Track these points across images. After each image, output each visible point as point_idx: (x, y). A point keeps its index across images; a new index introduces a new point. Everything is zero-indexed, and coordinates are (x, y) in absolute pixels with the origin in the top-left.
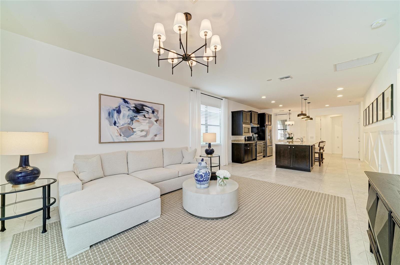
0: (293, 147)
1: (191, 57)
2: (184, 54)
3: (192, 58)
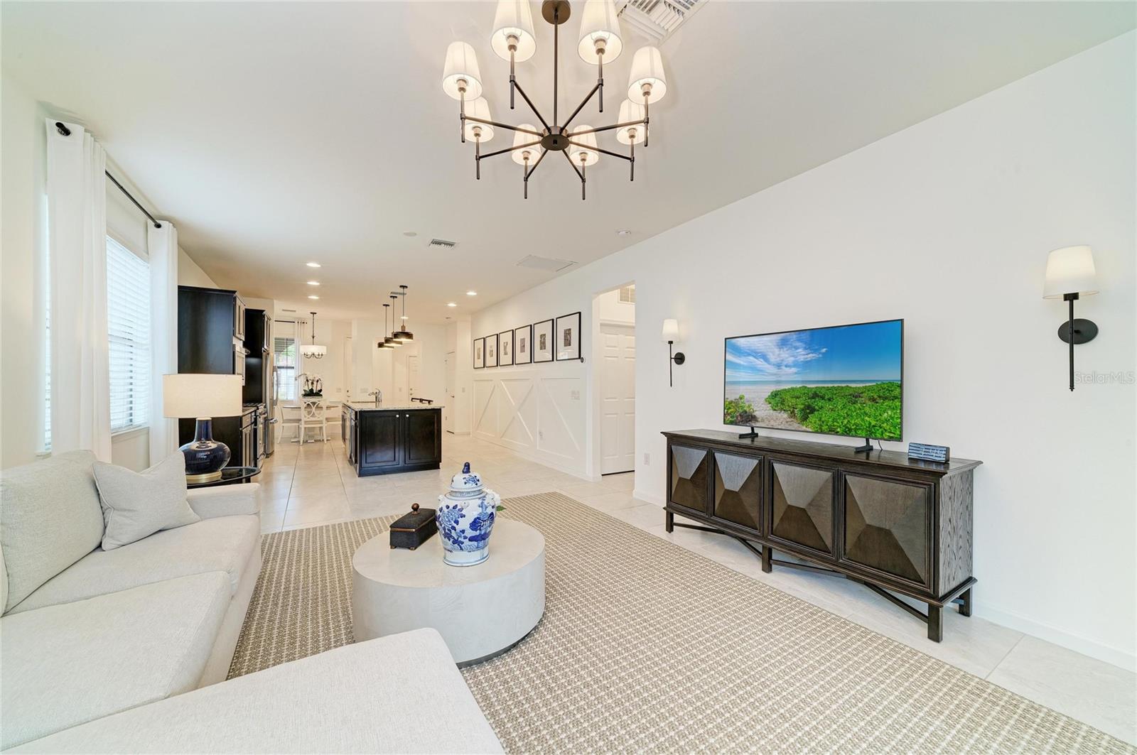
0: (407, 416)
1: (569, 136)
2: (545, 127)
3: (574, 139)
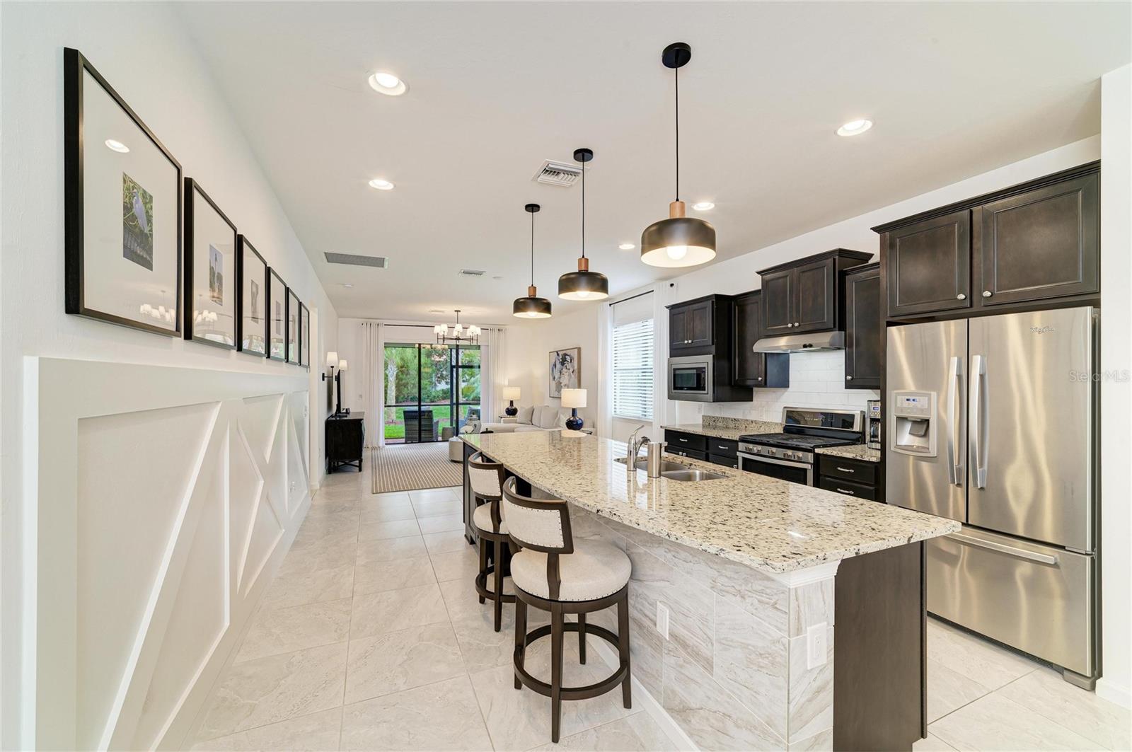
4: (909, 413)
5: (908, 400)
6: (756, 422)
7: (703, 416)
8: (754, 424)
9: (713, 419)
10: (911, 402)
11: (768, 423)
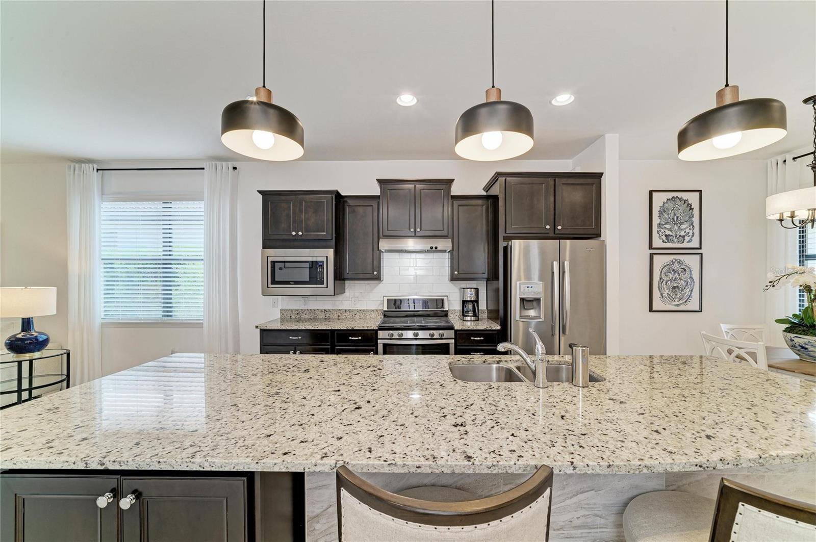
4: (528, 295)
5: (528, 287)
6: (350, 311)
7: (282, 310)
8: (348, 313)
9: (297, 312)
10: (530, 289)
11: (364, 311)
